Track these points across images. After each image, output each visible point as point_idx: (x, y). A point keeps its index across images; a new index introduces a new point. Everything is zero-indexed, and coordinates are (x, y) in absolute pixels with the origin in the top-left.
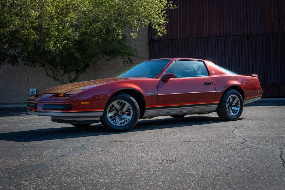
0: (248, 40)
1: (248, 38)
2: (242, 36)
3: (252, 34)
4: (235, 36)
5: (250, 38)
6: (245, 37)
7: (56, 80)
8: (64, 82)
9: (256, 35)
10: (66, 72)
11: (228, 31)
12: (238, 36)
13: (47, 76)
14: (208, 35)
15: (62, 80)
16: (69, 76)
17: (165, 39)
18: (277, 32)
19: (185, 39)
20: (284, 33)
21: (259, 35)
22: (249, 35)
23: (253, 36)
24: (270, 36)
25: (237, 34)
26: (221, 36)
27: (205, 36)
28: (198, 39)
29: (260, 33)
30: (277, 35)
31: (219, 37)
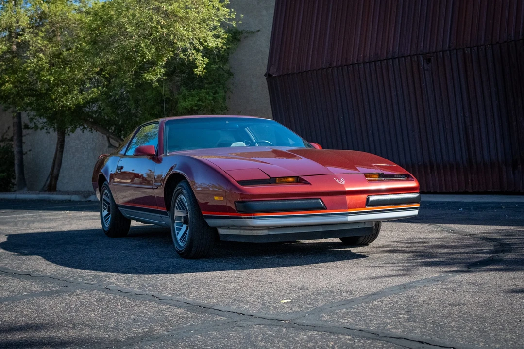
0: (427, 64)
1: (429, 60)
2: (415, 56)
3: (434, 51)
6: (422, 59)
9: (442, 53)
11: (391, 49)
12: (410, 57)
14: (356, 59)
17: (290, 73)
18: (482, 43)
19: (320, 71)
20: (498, 42)
21: (448, 52)
22: (428, 53)
23: (437, 55)
24: (469, 53)
25: (407, 53)
26: (379, 59)
27: (351, 63)
28: (341, 68)
29: (449, 47)
30: (483, 49)
31: (375, 61)
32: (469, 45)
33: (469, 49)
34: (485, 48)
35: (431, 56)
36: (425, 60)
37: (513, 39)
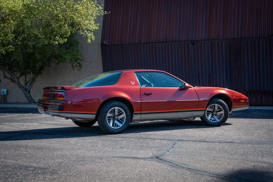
0: (193, 46)
1: (194, 44)
2: (187, 42)
3: (197, 40)
4: (180, 42)
5: (195, 43)
6: (190, 43)
7: (13, 82)
8: (20, 83)
9: (200, 41)
10: (22, 74)
11: (174, 37)
12: (184, 42)
13: (4, 78)
14: (155, 40)
15: (19, 82)
16: (26, 78)
17: (116, 44)
18: (221, 38)
19: (134, 44)
20: (229, 39)
21: (204, 41)
22: (194, 41)
23: (198, 42)
24: (214, 42)
25: (183, 39)
26: (167, 41)
27: (152, 42)
28: (146, 44)
29: (205, 39)
30: (221, 41)
31: (165, 42)
32: (214, 39)
33: (214, 40)
34: (222, 41)
35: (195, 42)
36: (192, 44)
37: (236, 38)
